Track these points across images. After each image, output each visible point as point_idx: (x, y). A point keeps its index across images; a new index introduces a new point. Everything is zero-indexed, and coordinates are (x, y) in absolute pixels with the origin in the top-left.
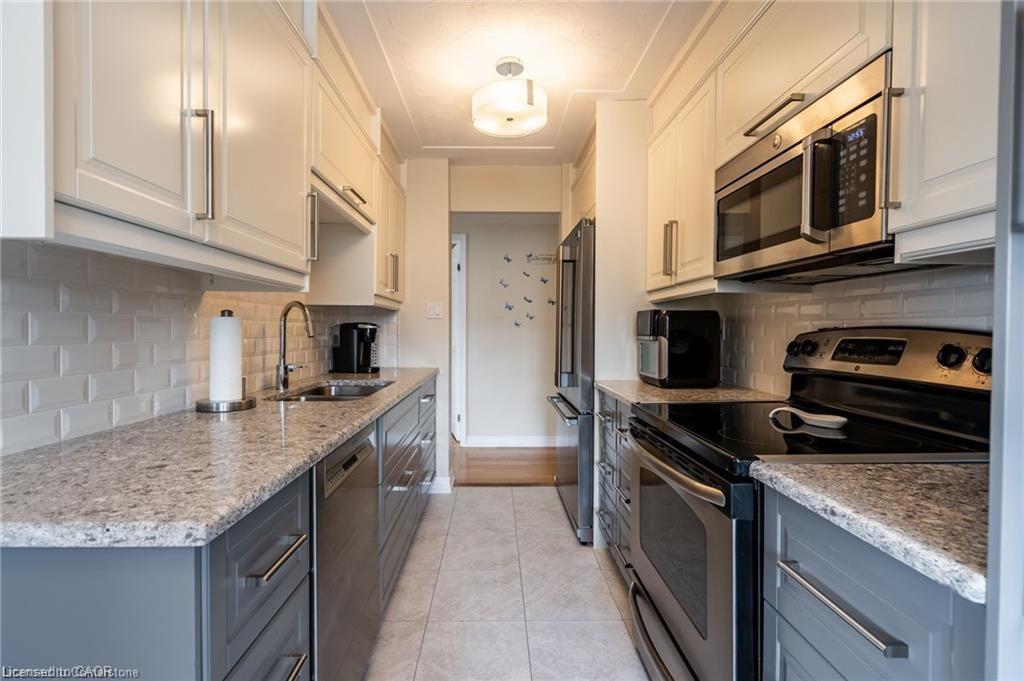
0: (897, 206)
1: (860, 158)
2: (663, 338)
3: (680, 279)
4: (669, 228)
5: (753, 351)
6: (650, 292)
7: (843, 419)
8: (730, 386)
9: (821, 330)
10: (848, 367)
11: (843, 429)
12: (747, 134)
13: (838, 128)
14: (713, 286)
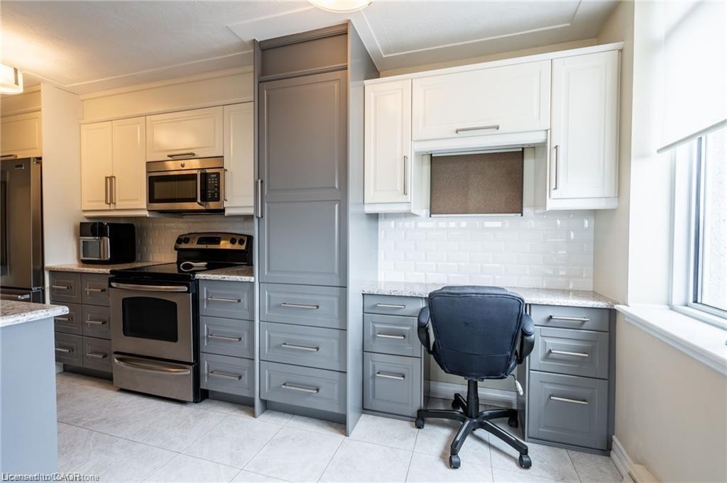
0: (226, 200)
1: (215, 183)
2: (105, 238)
3: (117, 208)
4: (110, 180)
5: (151, 243)
6: (84, 211)
7: (206, 263)
8: (141, 262)
9: (189, 234)
10: (203, 246)
11: (206, 266)
12: (169, 156)
13: (208, 171)
14: (146, 213)
